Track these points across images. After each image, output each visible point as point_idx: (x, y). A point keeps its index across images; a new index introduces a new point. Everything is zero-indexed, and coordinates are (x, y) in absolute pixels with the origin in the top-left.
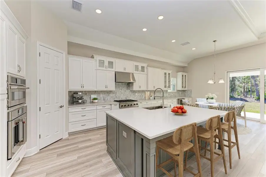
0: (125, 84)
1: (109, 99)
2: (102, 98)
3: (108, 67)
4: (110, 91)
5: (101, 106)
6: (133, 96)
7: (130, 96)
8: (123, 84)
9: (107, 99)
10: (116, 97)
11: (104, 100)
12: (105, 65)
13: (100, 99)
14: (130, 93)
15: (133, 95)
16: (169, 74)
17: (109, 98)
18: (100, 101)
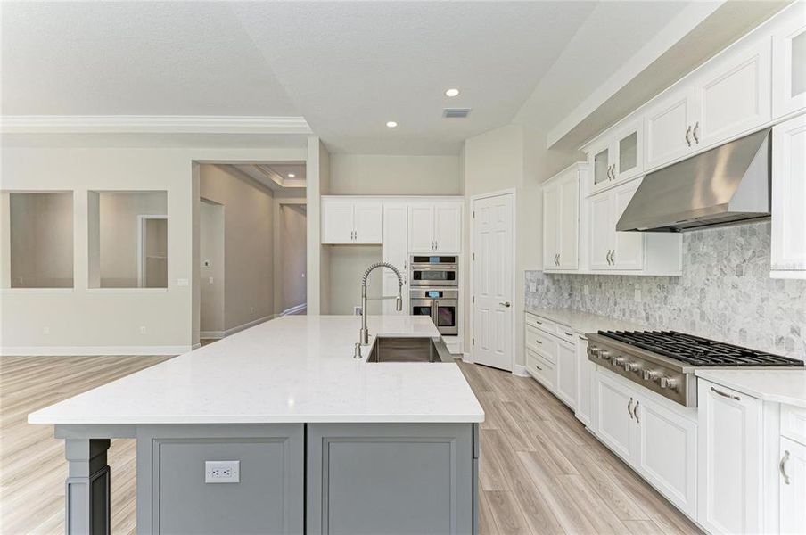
3: (617, 171)
4: (671, 278)
5: (563, 329)
18: (633, 320)
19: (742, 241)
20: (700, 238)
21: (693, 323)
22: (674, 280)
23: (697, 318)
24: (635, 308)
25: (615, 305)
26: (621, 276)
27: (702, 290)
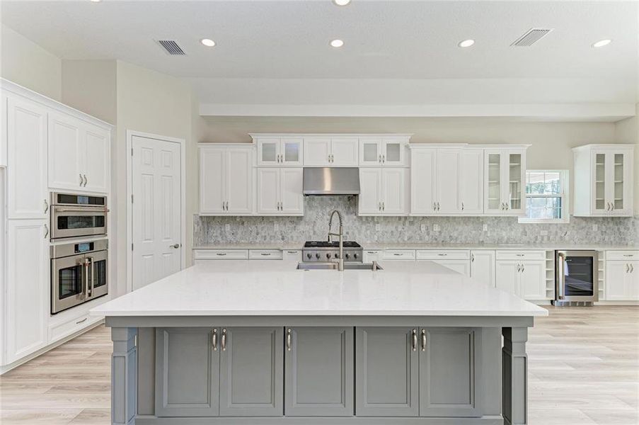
0: (340, 199)
1: (295, 238)
2: (278, 233)
3: (284, 160)
4: (298, 217)
5: (259, 252)
6: (368, 232)
7: (356, 232)
8: (334, 200)
9: (292, 237)
10: (314, 233)
11: (283, 239)
12: (277, 155)
13: (274, 237)
14: (357, 224)
15: (367, 230)
16: (515, 158)
17: (295, 234)
18: (272, 241)
19: (330, 202)
20: (313, 200)
21: (310, 237)
22: (300, 218)
23: (312, 234)
24: (273, 234)
25: (257, 234)
26: (263, 217)
27: (315, 222)
